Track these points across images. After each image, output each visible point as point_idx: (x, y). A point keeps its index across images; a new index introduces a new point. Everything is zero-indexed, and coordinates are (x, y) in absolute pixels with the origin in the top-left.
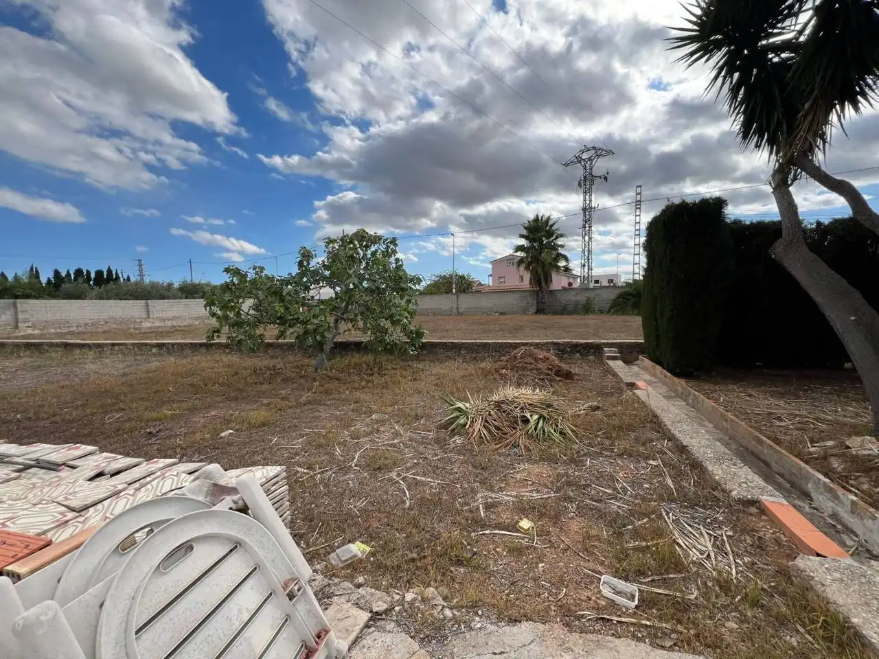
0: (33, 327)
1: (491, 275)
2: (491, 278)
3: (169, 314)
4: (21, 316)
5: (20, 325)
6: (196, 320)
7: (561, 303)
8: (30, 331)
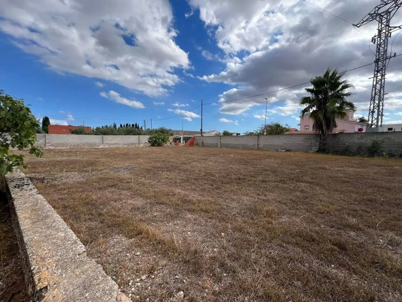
0: (52, 145)
1: (299, 125)
2: (299, 126)
3: (113, 142)
4: (47, 141)
5: (46, 144)
6: (125, 145)
7: (344, 144)
8: (50, 147)
